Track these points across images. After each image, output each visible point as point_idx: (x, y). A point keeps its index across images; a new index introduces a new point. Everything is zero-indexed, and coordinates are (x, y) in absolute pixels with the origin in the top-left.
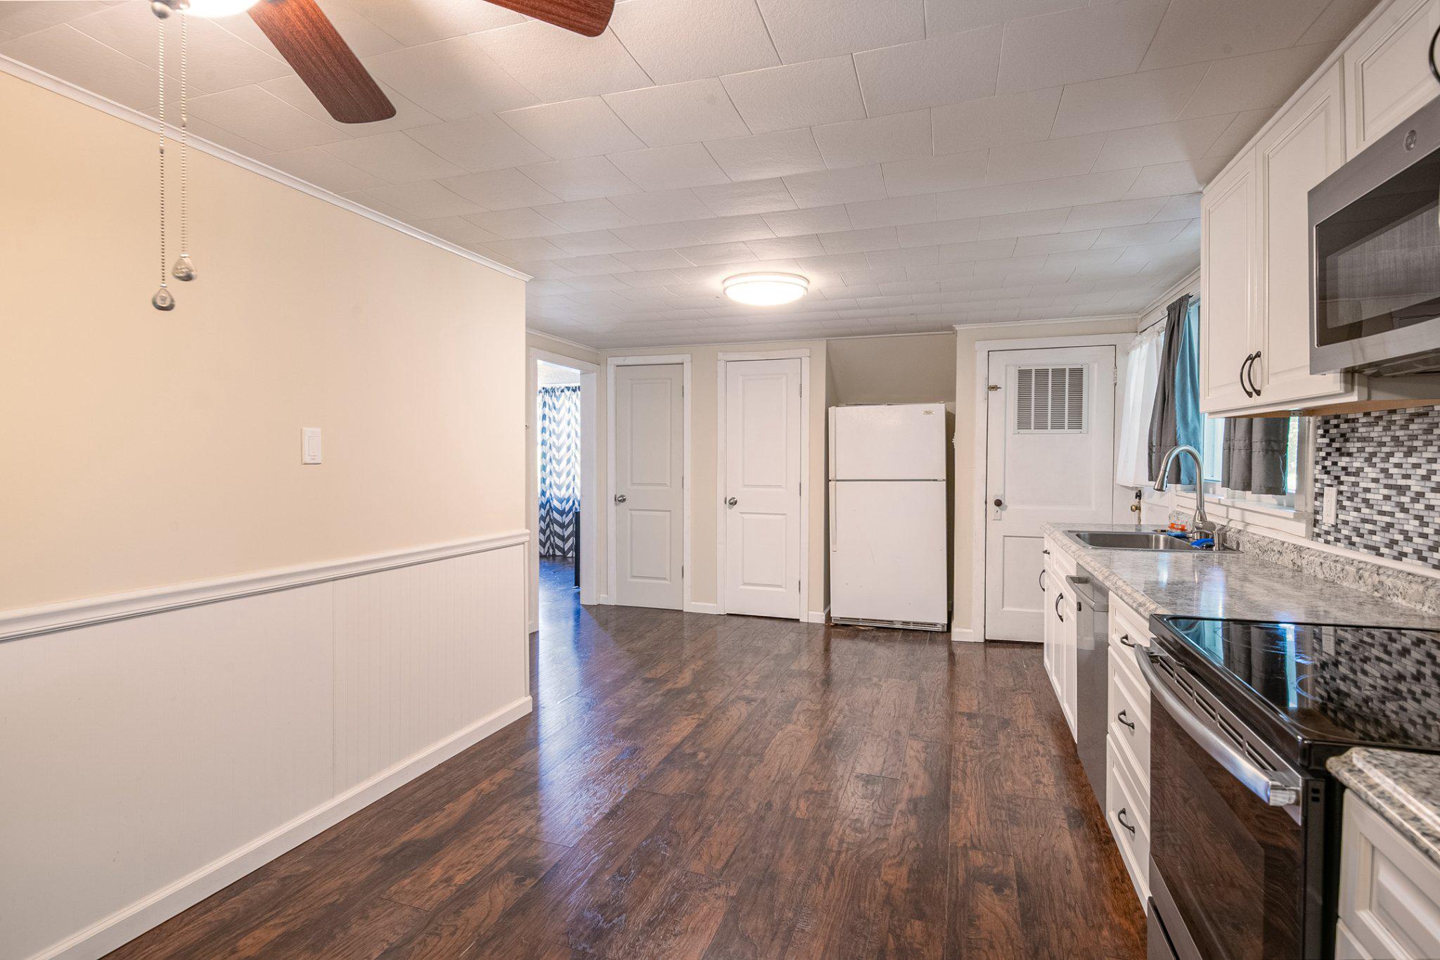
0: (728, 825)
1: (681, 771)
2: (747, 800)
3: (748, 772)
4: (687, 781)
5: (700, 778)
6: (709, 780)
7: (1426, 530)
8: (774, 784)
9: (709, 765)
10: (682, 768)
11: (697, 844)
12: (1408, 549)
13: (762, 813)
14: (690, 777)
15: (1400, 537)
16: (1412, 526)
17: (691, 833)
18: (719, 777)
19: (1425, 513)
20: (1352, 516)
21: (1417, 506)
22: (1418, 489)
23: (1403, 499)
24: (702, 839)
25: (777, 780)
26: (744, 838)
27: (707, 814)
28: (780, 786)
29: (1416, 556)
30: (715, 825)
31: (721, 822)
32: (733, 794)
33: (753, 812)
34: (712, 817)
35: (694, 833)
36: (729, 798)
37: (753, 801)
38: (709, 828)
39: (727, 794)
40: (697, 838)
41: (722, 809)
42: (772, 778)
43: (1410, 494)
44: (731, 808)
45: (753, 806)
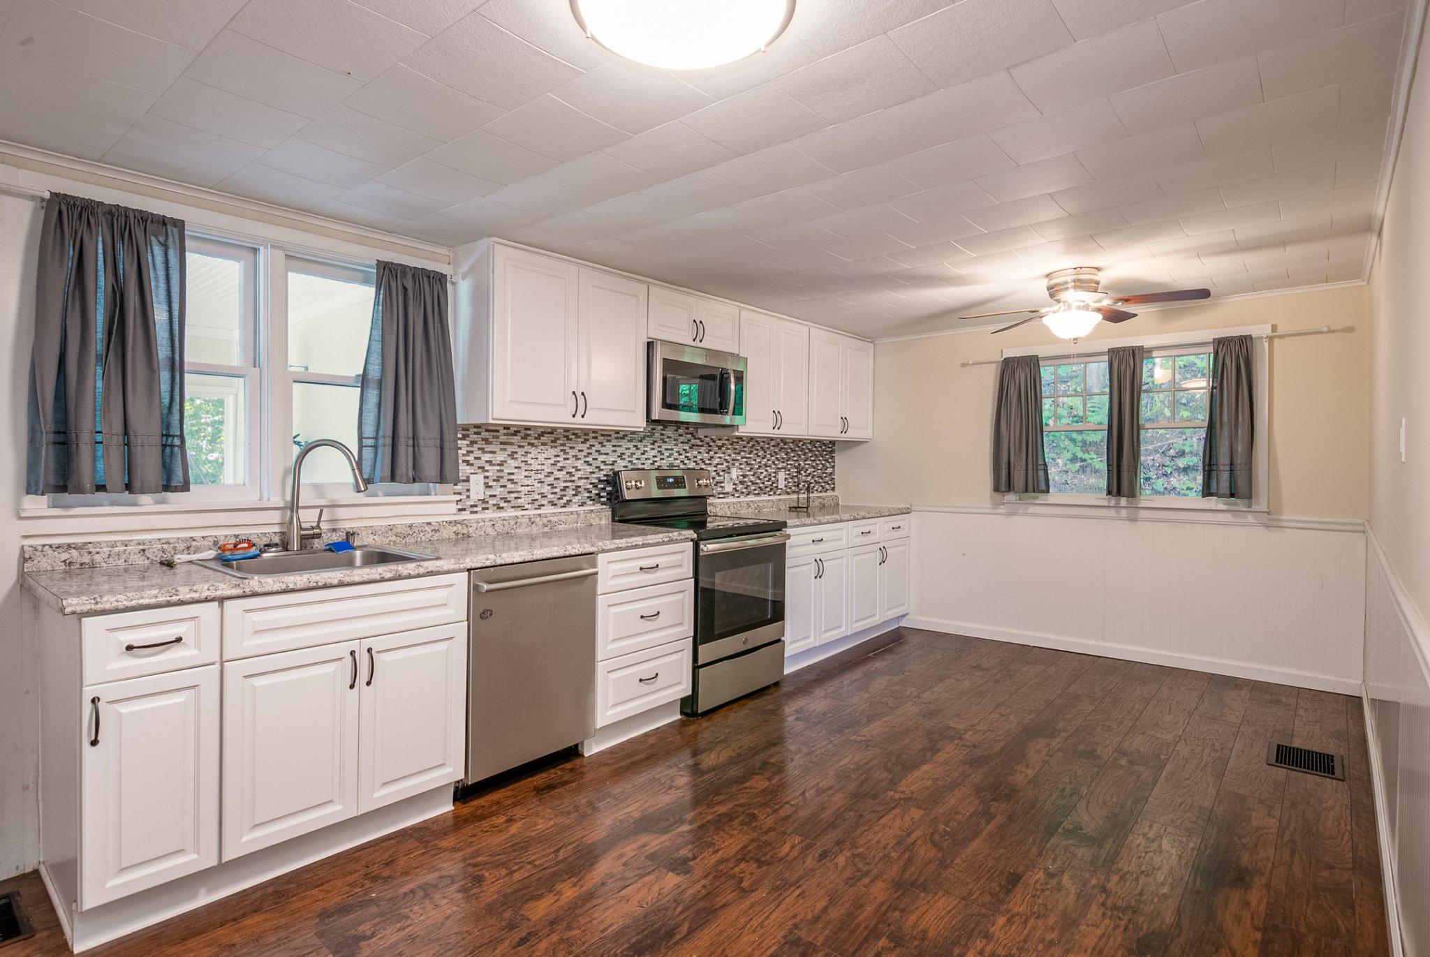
0: (878, 842)
1: (925, 932)
2: (845, 868)
3: (825, 910)
4: (917, 913)
5: (897, 914)
6: (884, 908)
7: (555, 490)
8: (801, 883)
9: (878, 938)
10: (923, 940)
11: (913, 831)
12: (544, 502)
13: (836, 848)
14: (913, 918)
15: (539, 497)
16: (546, 489)
17: (919, 842)
18: (870, 909)
19: (555, 482)
20: (498, 491)
21: (549, 479)
22: (549, 471)
23: (540, 476)
24: (909, 835)
25: (793, 888)
26: (866, 828)
27: (899, 858)
28: (794, 879)
29: (550, 504)
30: (892, 845)
31: (885, 848)
32: (860, 879)
33: (845, 852)
34: (893, 854)
35: (916, 841)
36: (867, 873)
37: (839, 865)
38: (898, 843)
39: (867, 880)
40: (914, 836)
41: (879, 861)
42: (797, 892)
43: (544, 473)
44: (868, 861)
45: (841, 859)
